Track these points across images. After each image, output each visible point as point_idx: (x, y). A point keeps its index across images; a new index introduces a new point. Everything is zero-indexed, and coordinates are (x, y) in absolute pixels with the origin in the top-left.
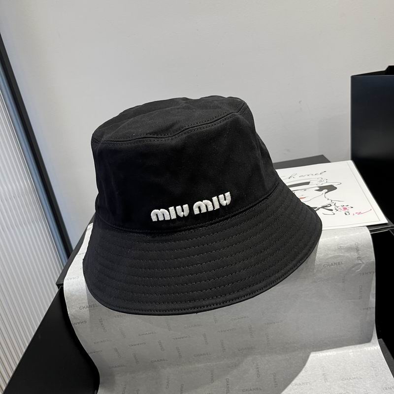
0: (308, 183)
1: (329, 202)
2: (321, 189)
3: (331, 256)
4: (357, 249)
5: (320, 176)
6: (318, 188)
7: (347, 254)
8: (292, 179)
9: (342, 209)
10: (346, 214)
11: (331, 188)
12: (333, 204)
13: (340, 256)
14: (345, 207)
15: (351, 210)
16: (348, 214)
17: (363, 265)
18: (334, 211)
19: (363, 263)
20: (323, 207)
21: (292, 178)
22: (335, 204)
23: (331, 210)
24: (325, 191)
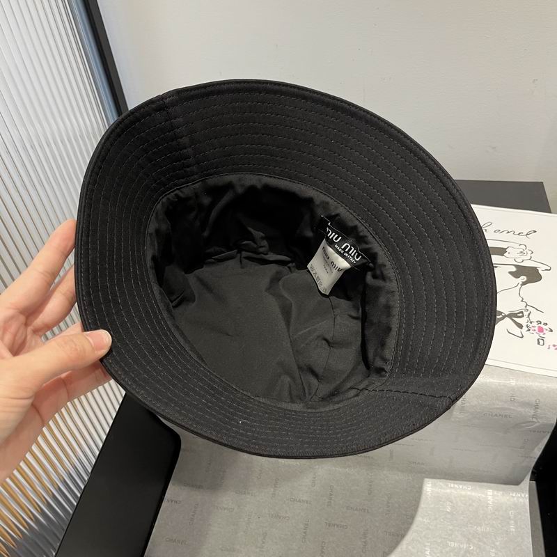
0: (503, 252)
2: (519, 272)
3: (498, 406)
4: (536, 407)
5: (524, 240)
6: (514, 269)
7: (520, 409)
9: (536, 329)
10: (539, 343)
11: (532, 276)
12: (526, 314)
13: (510, 409)
14: (542, 325)
15: (548, 335)
16: (541, 342)
17: (537, 424)
18: (525, 329)
19: (538, 422)
20: (511, 316)
22: (529, 314)
23: (520, 326)
24: (523, 278)
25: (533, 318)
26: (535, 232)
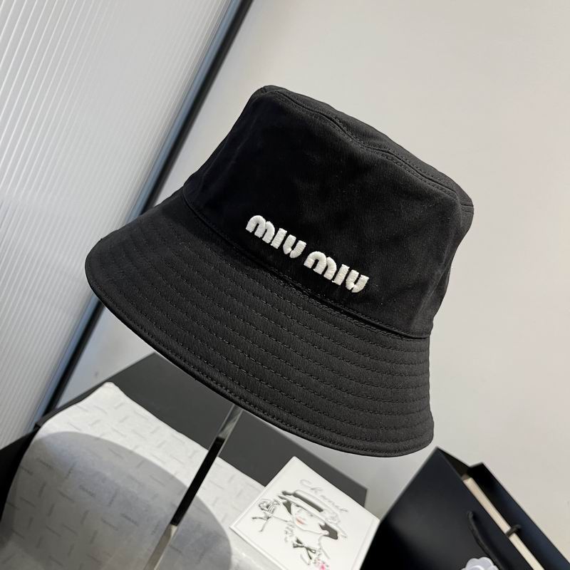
0: (320, 510)
1: (317, 547)
2: (326, 527)
5: (338, 512)
6: (323, 524)
8: (312, 493)
9: (320, 565)
11: (333, 534)
12: (318, 553)
18: (313, 561)
20: (308, 549)
21: (314, 491)
22: (319, 555)
23: (311, 558)
24: (327, 533)
25: (321, 558)
26: (346, 511)
